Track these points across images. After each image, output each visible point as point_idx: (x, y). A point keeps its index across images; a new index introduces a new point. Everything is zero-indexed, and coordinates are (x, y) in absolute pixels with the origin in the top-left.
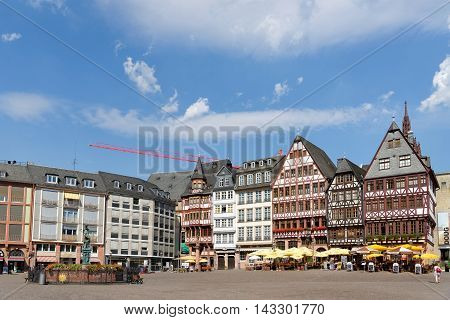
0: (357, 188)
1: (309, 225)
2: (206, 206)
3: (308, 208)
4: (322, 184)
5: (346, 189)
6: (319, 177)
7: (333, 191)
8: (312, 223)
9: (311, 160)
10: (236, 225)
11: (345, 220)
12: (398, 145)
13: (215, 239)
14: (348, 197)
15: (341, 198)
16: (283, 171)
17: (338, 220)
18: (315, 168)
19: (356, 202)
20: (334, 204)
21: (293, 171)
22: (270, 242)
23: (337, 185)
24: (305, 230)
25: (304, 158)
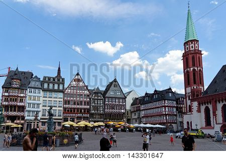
0: (102, 99)
1: (81, 111)
2: (22, 95)
3: (81, 104)
4: (88, 96)
5: (98, 99)
6: (87, 92)
7: (93, 99)
8: (83, 111)
9: (84, 84)
10: (41, 108)
11: (97, 111)
13: (26, 114)
14: (99, 102)
15: (96, 102)
16: (70, 86)
19: (102, 105)
20: (93, 104)
21: (75, 87)
22: (61, 118)
23: (95, 97)
24: (79, 113)
25: (81, 83)
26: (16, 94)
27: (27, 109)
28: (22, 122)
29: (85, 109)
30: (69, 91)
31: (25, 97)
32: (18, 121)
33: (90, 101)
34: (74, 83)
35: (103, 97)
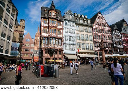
0: (120, 35)
2: (59, 27)
4: (110, 31)
5: (117, 35)
6: (108, 28)
7: (114, 34)
8: (108, 45)
13: (64, 47)
16: (96, 22)
19: (120, 40)
20: (115, 39)
22: (93, 51)
26: (55, 25)
27: (65, 42)
28: (60, 56)
29: (109, 43)
30: (96, 26)
31: (62, 29)
32: (56, 56)
33: (112, 36)
34: (98, 20)
35: (120, 33)
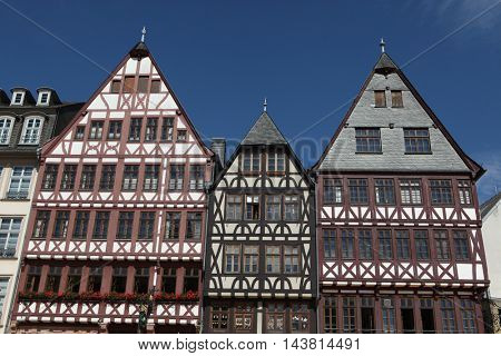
1: (142, 284)
3: (146, 234)
4: (197, 170)
6: (188, 150)
7: (228, 191)
8: (155, 280)
9: (170, 105)
11: (261, 277)
12: (398, 103)
16: (84, 121)
17: (241, 277)
18: (180, 125)
19: (295, 228)
20: (230, 228)
21: (115, 125)
23: (240, 176)
24: (130, 301)
25: (155, 99)
29: (169, 266)
30: (77, 148)
33: (208, 207)
34: (113, 100)
35: (300, 170)
